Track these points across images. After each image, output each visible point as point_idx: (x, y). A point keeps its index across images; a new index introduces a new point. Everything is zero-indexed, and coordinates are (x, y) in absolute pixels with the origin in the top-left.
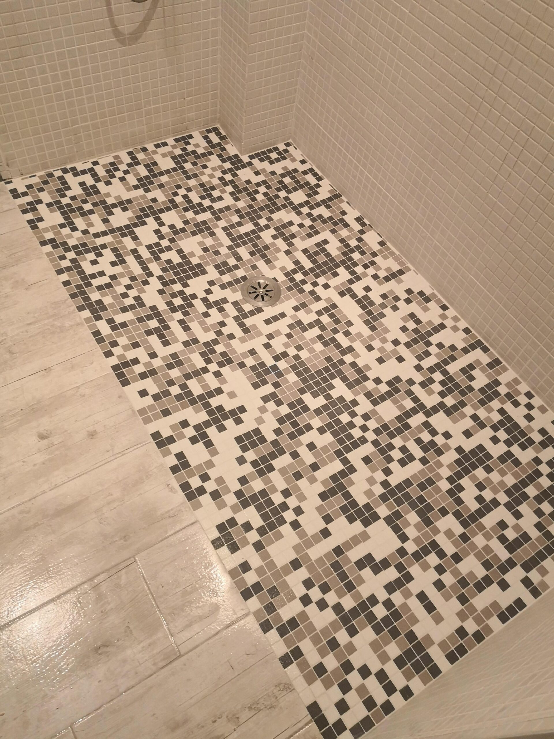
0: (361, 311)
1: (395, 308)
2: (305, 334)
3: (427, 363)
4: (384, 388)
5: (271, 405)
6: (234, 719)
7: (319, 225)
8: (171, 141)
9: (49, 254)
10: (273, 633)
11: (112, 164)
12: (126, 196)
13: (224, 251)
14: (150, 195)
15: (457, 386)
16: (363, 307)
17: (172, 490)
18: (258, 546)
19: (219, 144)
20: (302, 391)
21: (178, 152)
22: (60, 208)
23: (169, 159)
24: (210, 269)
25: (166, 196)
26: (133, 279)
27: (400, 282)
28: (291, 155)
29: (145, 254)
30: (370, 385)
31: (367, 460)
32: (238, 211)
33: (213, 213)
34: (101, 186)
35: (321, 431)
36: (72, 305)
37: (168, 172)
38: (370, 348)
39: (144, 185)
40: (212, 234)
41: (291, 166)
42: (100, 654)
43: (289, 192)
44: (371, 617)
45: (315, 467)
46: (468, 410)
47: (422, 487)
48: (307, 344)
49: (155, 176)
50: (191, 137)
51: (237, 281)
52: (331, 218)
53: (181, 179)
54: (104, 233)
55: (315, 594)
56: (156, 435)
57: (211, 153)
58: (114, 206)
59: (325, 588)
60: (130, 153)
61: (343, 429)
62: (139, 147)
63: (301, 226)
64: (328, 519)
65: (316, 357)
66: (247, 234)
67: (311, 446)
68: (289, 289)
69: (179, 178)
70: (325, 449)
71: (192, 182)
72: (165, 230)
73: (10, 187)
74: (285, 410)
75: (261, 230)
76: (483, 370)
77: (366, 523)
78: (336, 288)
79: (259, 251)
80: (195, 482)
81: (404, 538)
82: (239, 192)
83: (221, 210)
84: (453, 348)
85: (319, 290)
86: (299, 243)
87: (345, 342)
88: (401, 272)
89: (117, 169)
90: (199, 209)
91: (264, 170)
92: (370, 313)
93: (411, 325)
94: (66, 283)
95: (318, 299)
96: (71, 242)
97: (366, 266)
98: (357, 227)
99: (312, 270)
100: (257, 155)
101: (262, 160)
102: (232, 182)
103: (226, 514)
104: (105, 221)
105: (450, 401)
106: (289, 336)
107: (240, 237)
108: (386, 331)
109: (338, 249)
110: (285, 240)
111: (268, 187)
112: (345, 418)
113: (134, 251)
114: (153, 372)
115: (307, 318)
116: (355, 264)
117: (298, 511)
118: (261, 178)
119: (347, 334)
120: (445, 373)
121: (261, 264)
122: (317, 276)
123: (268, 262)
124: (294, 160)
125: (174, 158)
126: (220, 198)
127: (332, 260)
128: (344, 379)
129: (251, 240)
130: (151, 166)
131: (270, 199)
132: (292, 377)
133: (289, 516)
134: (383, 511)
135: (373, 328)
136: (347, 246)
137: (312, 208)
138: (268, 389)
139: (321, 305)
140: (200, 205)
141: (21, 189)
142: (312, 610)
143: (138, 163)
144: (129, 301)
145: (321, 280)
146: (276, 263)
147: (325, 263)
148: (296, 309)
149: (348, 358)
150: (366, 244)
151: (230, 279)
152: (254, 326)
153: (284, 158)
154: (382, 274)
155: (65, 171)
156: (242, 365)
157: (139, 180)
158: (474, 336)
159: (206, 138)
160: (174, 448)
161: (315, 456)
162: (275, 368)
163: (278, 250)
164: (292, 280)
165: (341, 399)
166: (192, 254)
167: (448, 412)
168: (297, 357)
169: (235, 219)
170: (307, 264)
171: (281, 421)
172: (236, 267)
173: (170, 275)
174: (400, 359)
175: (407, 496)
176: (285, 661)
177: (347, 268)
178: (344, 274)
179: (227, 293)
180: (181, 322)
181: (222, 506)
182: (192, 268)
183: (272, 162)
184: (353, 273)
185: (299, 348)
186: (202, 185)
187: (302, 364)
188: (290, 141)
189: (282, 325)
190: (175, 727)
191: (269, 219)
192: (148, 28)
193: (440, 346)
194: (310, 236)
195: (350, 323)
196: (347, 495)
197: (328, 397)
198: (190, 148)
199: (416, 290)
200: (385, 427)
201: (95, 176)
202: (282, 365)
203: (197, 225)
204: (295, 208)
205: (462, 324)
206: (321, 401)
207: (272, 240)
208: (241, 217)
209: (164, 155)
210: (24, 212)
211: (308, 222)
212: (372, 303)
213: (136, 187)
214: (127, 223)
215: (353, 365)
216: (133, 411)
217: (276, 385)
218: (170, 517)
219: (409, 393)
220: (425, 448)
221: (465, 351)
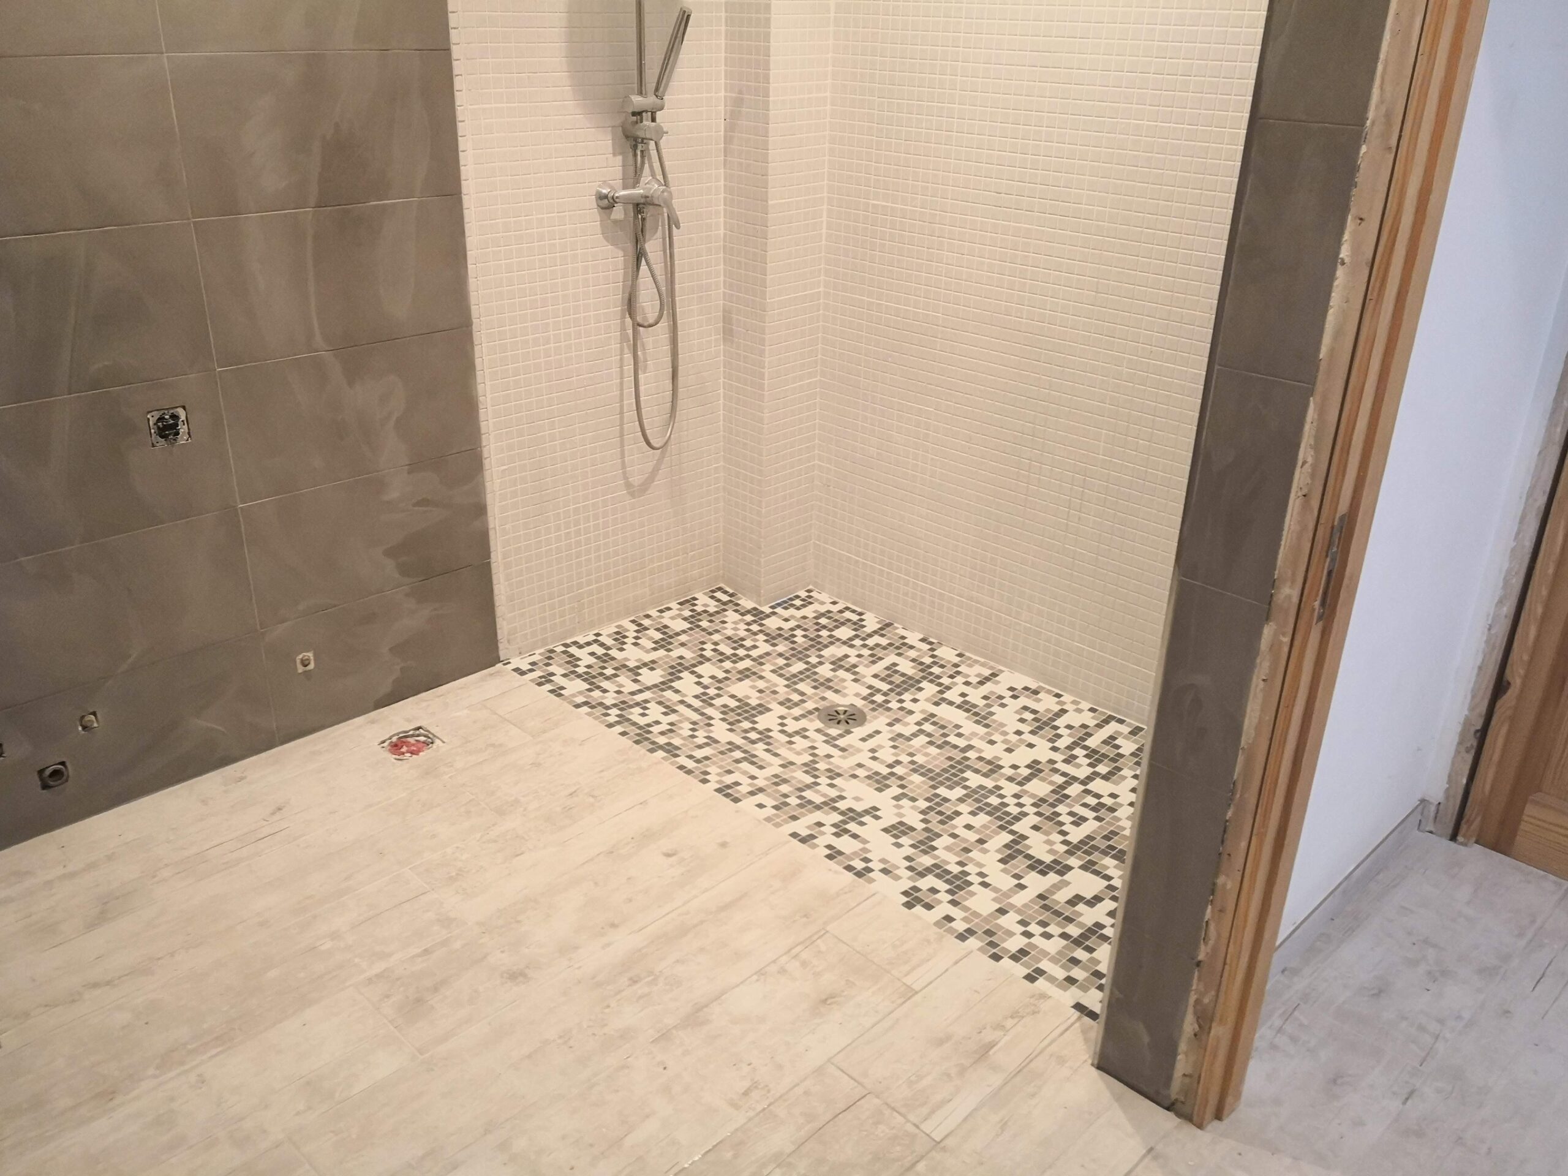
0: (966, 714)
1: (1003, 705)
2: (911, 743)
3: (1061, 743)
4: (1026, 772)
5: (905, 802)
6: (1000, 1027)
7: (879, 652)
8: (674, 605)
9: (588, 714)
10: (1006, 962)
11: (617, 633)
12: (647, 658)
13: (782, 690)
14: (675, 654)
15: (1104, 756)
16: (967, 711)
17: (836, 872)
18: (954, 903)
19: (731, 601)
20: (934, 787)
21: (687, 613)
22: (579, 676)
23: (680, 620)
24: (774, 706)
25: (694, 652)
26: (694, 723)
27: (998, 683)
28: (817, 600)
29: (697, 703)
30: (1010, 772)
31: (1036, 828)
32: (780, 655)
33: (754, 660)
34: (613, 653)
35: (973, 814)
36: (641, 750)
37: (684, 632)
38: (992, 742)
39: (662, 647)
40: (761, 677)
41: (823, 609)
42: (829, 1004)
43: (831, 630)
44: (1105, 938)
45: (981, 841)
46: (1126, 772)
47: (1107, 838)
48: (918, 751)
49: (671, 637)
50: (695, 599)
51: (810, 712)
52: (891, 645)
53: (703, 636)
54: (640, 691)
55: (1034, 928)
56: (794, 835)
57: (725, 610)
58: (638, 667)
59: (1043, 924)
60: (633, 622)
61: (996, 809)
62: (641, 614)
63: (859, 656)
64: (1017, 876)
65: (935, 758)
66: (801, 673)
67: (969, 827)
68: (873, 710)
69: (698, 635)
70: (984, 826)
71: (716, 637)
72: (706, 681)
73: (510, 667)
74: (923, 804)
75: (815, 666)
76: (1125, 737)
77: (1061, 873)
78: (927, 700)
79: (822, 684)
80: (859, 865)
81: (1108, 878)
82: (774, 638)
83: (761, 657)
84: (1084, 726)
85: (908, 705)
86: (866, 672)
87: (962, 743)
88: (994, 675)
89: (625, 637)
90: (735, 659)
91: (793, 617)
92: (976, 714)
93: (1028, 716)
94: (624, 734)
95: (911, 712)
96: (608, 702)
97: (951, 677)
98: (925, 647)
99: (891, 690)
100: (779, 605)
101: (786, 608)
102: (761, 631)
103: (907, 885)
104: (635, 681)
105: (1102, 769)
106: (894, 747)
107: (794, 676)
108: (1002, 725)
109: (913, 667)
110: (847, 670)
111: (805, 630)
112: (994, 800)
113: (682, 702)
114: (761, 790)
115: (907, 731)
116: (939, 677)
117: (981, 875)
118: (792, 624)
119: (959, 735)
120: (1085, 748)
121: (829, 694)
122: (900, 694)
123: (837, 691)
124: (823, 603)
125: (685, 619)
126: (755, 647)
127: (911, 678)
128: (977, 771)
129: (808, 677)
130: (663, 629)
131: (812, 640)
132: (916, 778)
133: (974, 878)
134: (1073, 861)
135: (987, 726)
136: (922, 663)
137: (864, 639)
138: (896, 791)
139: (918, 717)
140: (735, 655)
141: (525, 667)
142: (1037, 940)
143: (646, 629)
144: (700, 740)
145: (907, 696)
146: (845, 691)
147: (903, 682)
148: (890, 725)
149: (971, 754)
150: (942, 659)
151: (801, 712)
152: (851, 746)
153: (811, 603)
154: (974, 680)
155: (566, 645)
156: (854, 776)
157: (656, 642)
158: (1104, 713)
159: (712, 597)
160: (821, 841)
161: (978, 832)
162: (892, 774)
163: (844, 680)
164: (873, 702)
165: (981, 787)
166: (748, 697)
167: (1106, 778)
168: (913, 762)
169: (781, 662)
170: (885, 687)
171: (923, 812)
172: (803, 701)
173: (732, 717)
174: (1031, 746)
175: (1095, 848)
176: (1030, 978)
177: (931, 681)
178: (929, 689)
179: (803, 723)
180: (767, 750)
181: (897, 878)
182: (754, 708)
183: (798, 609)
184: (940, 685)
185: (911, 755)
186: (729, 638)
187: (922, 766)
188: (810, 587)
189: (883, 740)
190: (940, 1042)
191: (820, 656)
192: (656, 479)
193: (1069, 727)
194: (873, 662)
195: (958, 727)
196: (1029, 857)
197: (965, 787)
198: (699, 609)
199: (1019, 687)
200: (1043, 800)
201: (602, 645)
202: (899, 770)
203: (740, 672)
204: (844, 643)
205: (1085, 705)
206: (959, 792)
207: (832, 673)
208: (787, 659)
209: (672, 618)
210: (540, 684)
211: (866, 652)
212: (975, 706)
213: (655, 649)
214: (662, 680)
215: (980, 759)
216: (759, 821)
217: (902, 787)
218: (846, 893)
219: (1055, 771)
220: (1094, 809)
221: (1099, 726)
